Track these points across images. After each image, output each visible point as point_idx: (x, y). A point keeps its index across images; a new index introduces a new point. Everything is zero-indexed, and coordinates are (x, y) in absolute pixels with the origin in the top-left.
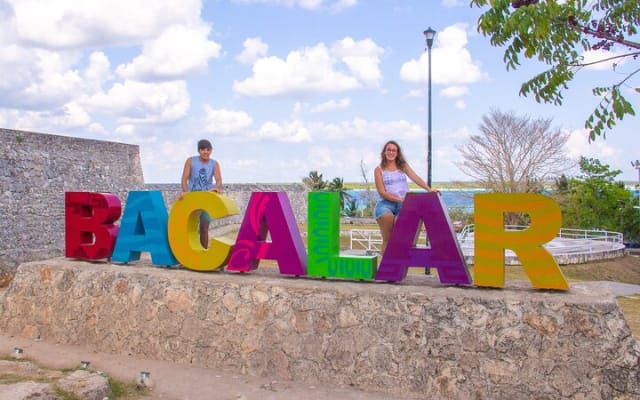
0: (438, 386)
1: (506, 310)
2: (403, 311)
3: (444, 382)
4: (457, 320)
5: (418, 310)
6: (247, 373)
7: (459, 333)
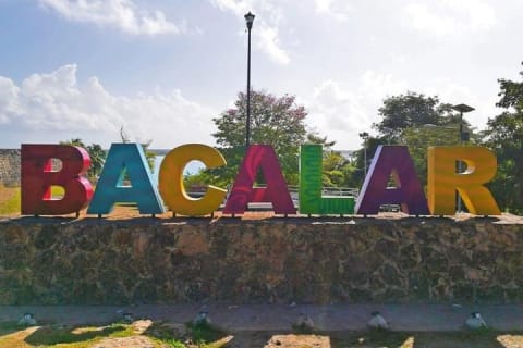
0: (437, 293)
1: (476, 231)
2: (400, 236)
3: (441, 289)
4: (442, 240)
5: (411, 234)
6: (275, 301)
7: (445, 250)
